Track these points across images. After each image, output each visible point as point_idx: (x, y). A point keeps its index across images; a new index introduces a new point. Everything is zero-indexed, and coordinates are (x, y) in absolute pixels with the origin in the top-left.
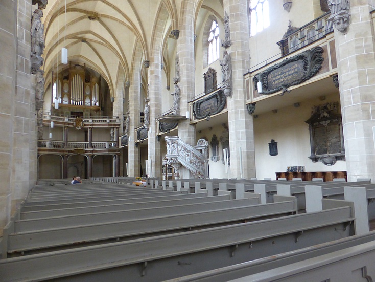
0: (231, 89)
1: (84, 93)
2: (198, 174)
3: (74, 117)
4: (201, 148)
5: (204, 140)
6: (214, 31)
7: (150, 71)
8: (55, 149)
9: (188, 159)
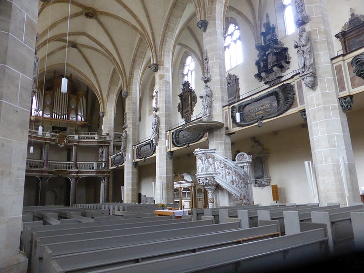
0: (315, 77)
1: (69, 106)
2: (242, 198)
3: (56, 132)
4: (242, 165)
5: (246, 155)
6: (231, 35)
7: (159, 75)
8: (33, 169)
9: (229, 178)
